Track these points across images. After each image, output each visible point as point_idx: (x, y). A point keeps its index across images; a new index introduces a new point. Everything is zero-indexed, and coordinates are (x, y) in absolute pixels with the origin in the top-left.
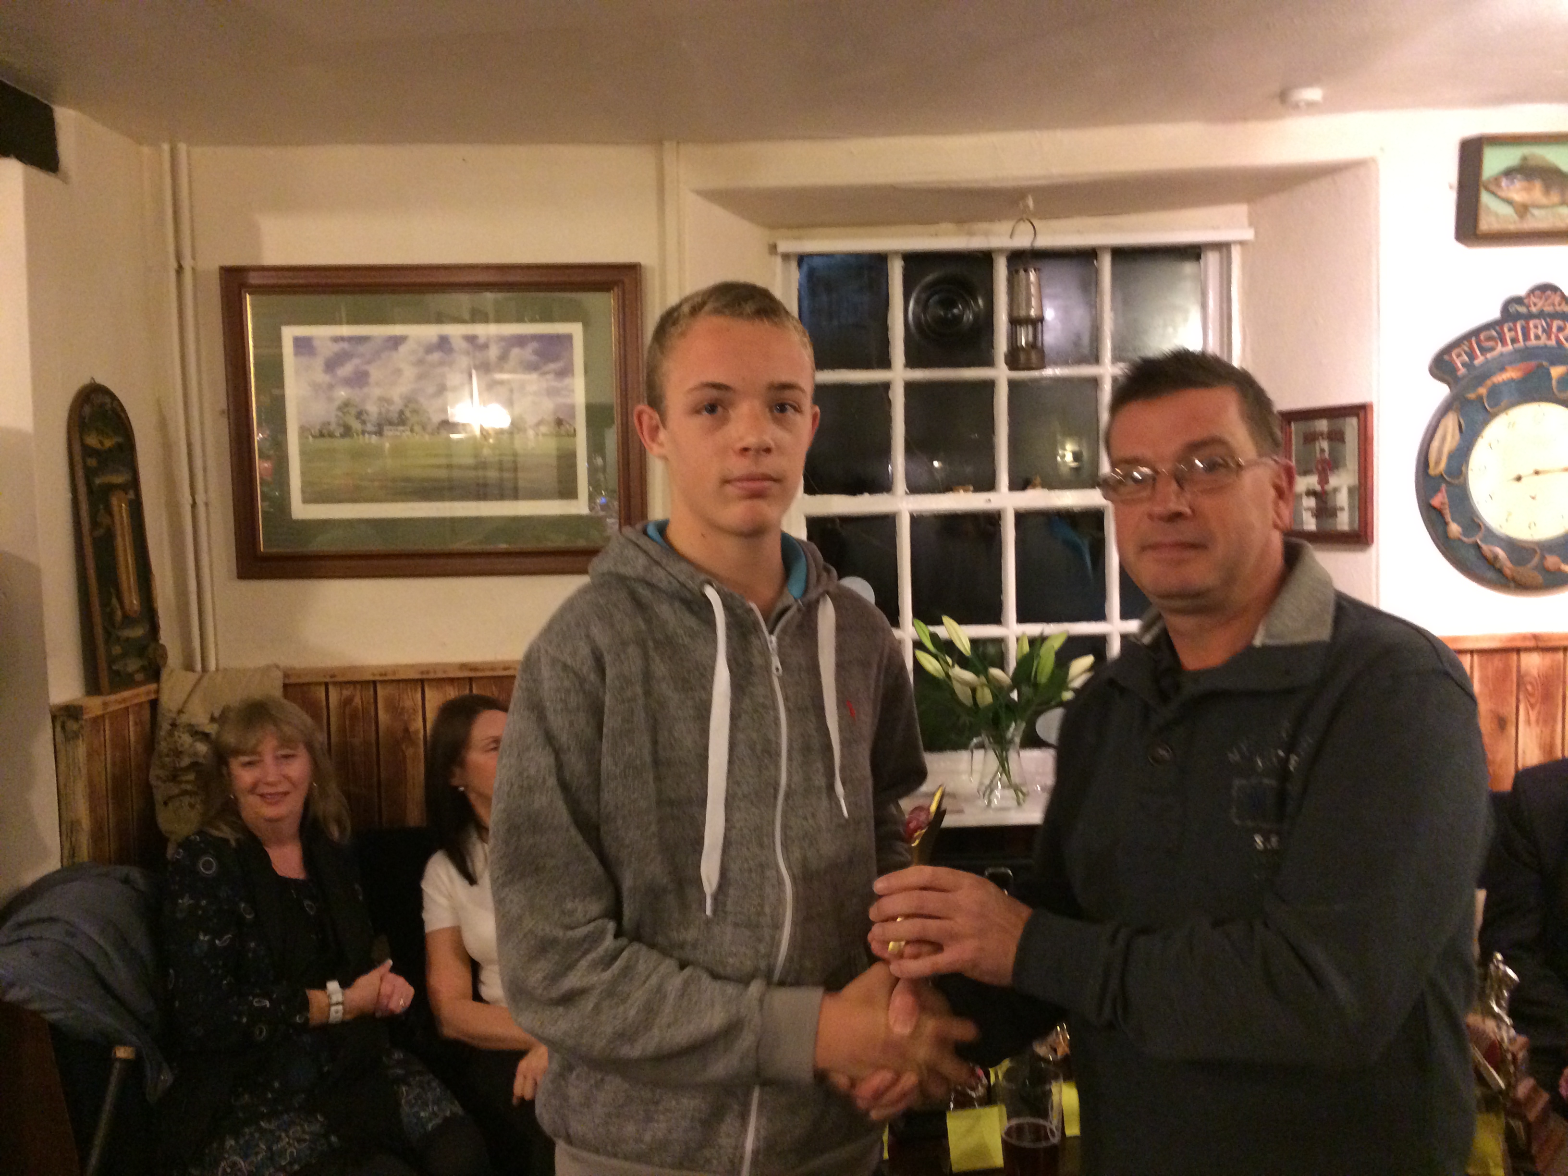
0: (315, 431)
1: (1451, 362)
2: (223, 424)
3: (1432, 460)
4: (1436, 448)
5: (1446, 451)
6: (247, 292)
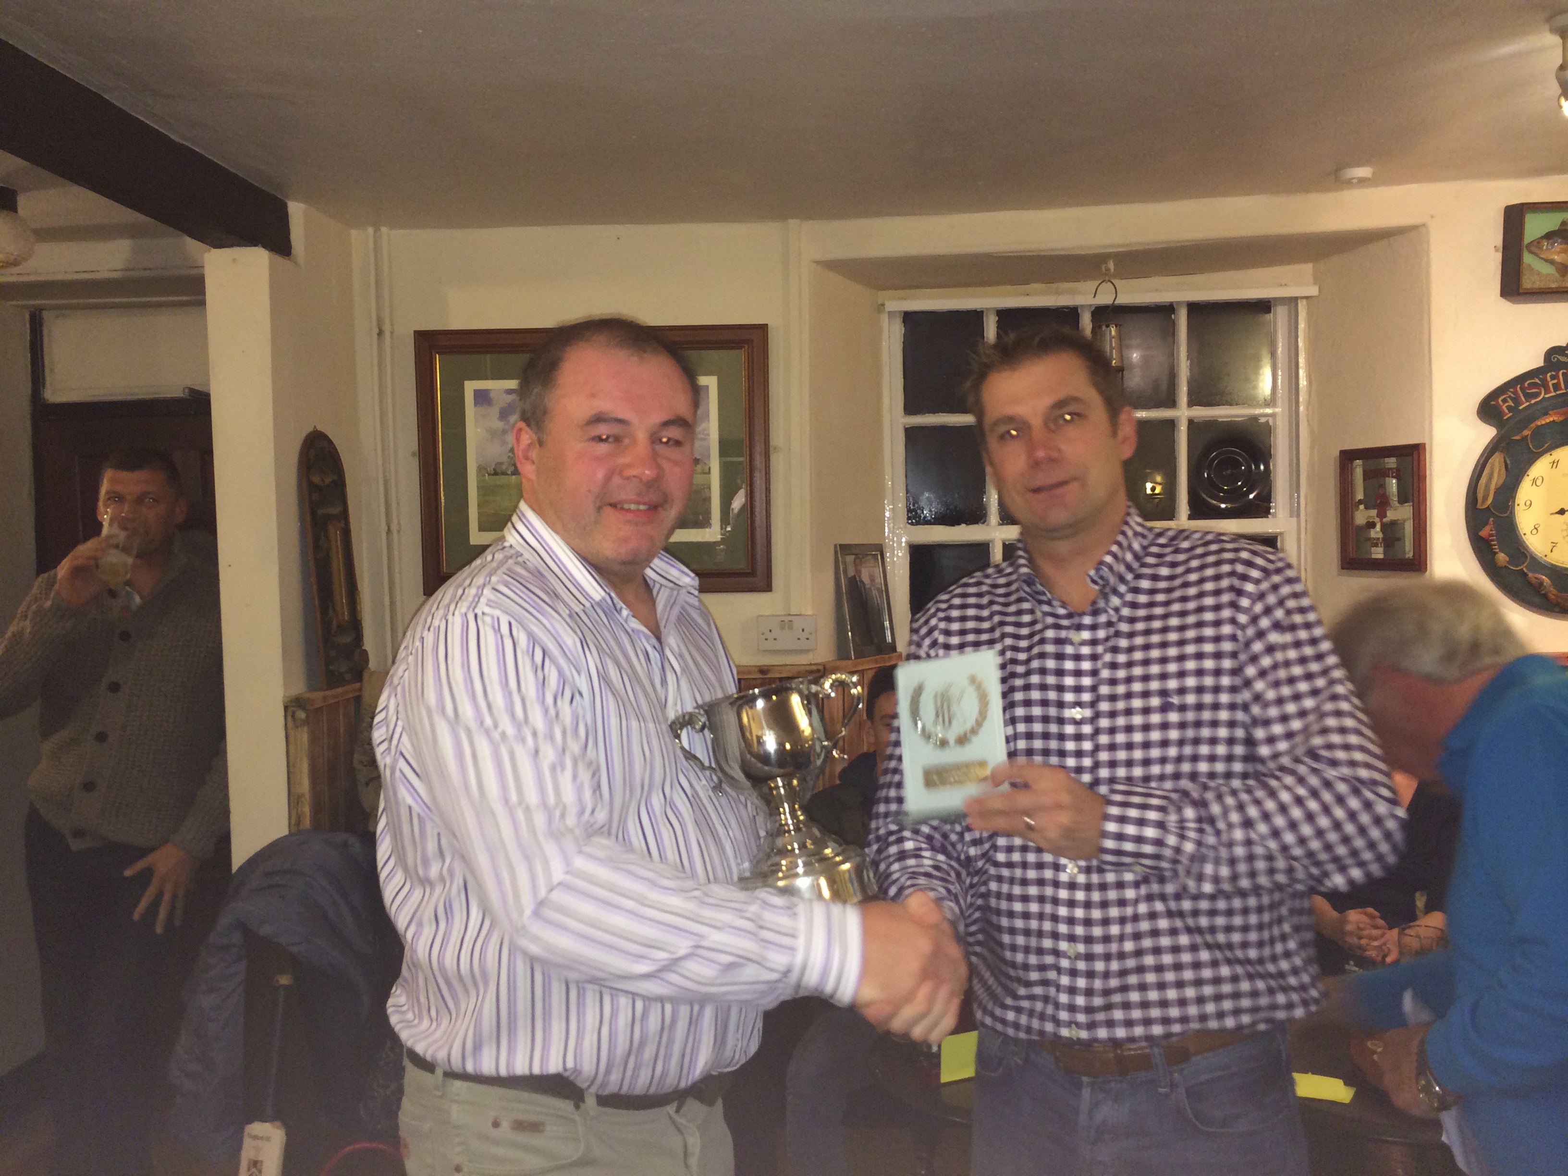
0: (490, 469)
1: (1497, 407)
2: (415, 463)
3: (1480, 496)
4: (1483, 485)
5: (1493, 487)
6: (438, 353)
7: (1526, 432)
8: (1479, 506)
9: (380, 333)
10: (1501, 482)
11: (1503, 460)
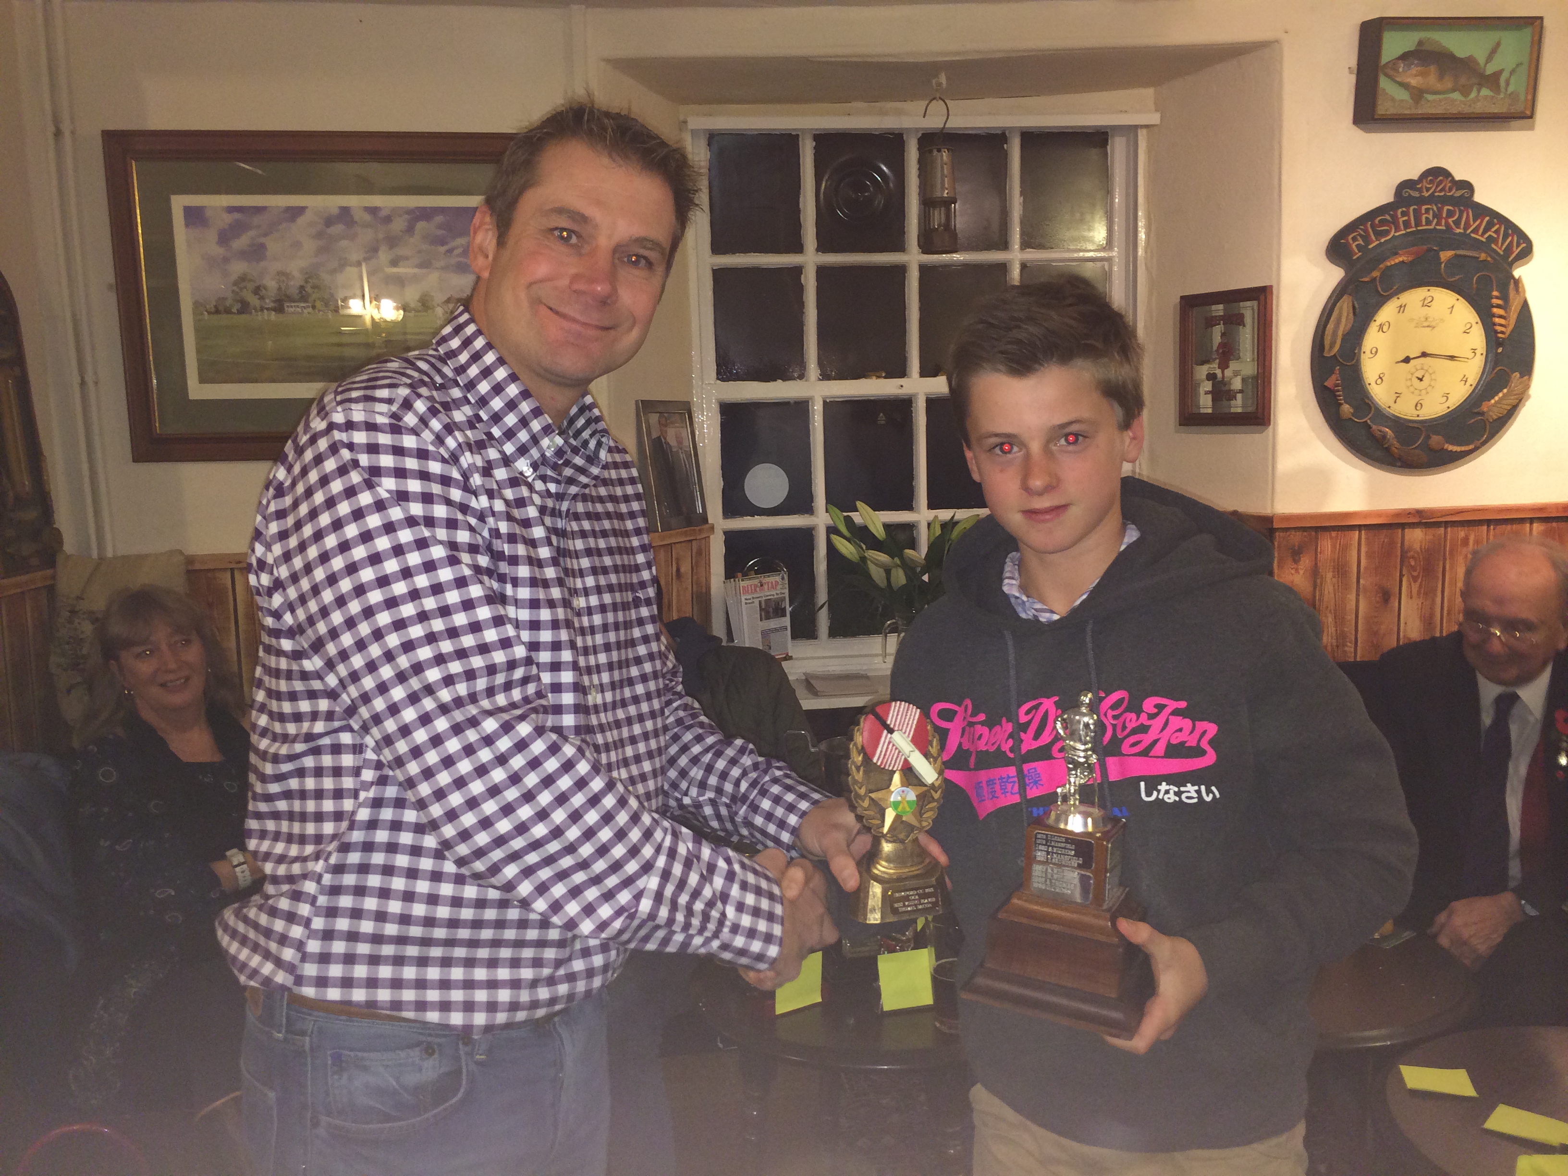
0: (211, 307)
1: (1347, 246)
2: (112, 299)
3: (1327, 343)
4: (1331, 331)
5: (1340, 333)
6: (132, 158)
7: (1376, 274)
8: (1326, 354)
9: (58, 133)
10: (1349, 326)
11: (1351, 304)
